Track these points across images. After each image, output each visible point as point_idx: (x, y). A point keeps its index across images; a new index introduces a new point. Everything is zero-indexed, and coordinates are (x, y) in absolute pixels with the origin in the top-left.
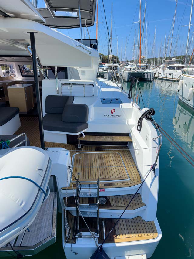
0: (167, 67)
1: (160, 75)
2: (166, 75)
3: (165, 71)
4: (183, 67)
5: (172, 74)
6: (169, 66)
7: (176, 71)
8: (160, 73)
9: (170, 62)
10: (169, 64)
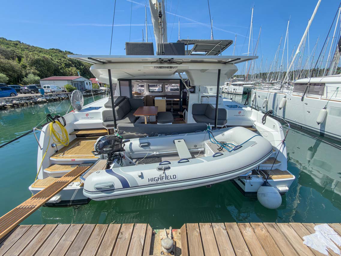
0: (232, 84)
1: (226, 90)
2: (231, 90)
3: (230, 87)
4: (243, 84)
5: (235, 89)
6: (233, 83)
7: (238, 87)
8: (226, 89)
9: (233, 81)
10: (233, 82)
